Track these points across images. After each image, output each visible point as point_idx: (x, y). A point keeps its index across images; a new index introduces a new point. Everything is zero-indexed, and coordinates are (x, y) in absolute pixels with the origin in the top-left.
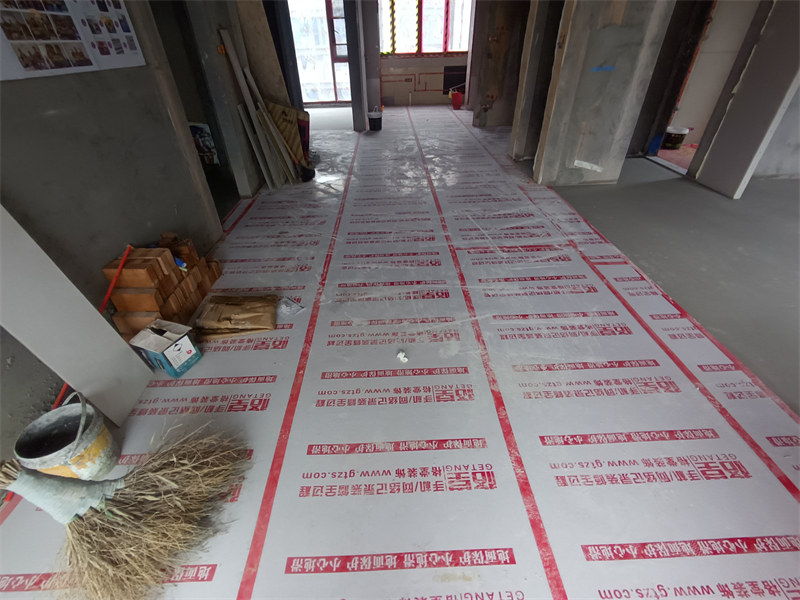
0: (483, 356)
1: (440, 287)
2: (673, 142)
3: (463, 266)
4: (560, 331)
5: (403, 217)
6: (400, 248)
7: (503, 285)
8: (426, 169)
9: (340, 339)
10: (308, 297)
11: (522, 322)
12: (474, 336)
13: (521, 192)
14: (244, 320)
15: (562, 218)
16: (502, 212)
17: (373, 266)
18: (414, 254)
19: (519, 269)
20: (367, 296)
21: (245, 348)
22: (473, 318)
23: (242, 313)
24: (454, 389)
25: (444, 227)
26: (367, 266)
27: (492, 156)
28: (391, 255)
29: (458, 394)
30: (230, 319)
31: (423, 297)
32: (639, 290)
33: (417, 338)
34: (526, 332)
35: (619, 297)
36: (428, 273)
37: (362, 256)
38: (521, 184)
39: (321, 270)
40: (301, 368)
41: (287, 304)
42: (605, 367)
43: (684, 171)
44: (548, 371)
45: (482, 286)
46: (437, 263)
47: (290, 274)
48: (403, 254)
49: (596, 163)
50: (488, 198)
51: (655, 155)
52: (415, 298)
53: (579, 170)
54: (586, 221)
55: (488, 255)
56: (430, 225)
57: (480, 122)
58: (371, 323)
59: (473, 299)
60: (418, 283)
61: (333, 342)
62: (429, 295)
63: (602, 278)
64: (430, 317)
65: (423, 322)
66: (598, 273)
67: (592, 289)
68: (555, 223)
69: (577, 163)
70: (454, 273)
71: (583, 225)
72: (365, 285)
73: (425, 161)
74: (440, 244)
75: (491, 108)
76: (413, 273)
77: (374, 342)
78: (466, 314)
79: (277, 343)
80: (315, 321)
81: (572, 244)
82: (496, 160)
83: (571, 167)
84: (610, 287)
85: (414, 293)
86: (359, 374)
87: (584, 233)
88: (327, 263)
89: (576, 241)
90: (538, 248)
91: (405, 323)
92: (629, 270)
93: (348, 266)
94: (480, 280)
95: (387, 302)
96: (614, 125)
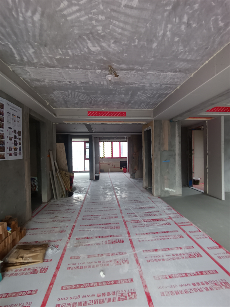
0: (139, 272)
1: (120, 238)
2: (197, 182)
3: (129, 228)
4: (172, 257)
5: (105, 209)
6: (104, 221)
7: (146, 236)
8: (115, 192)
9: (74, 266)
10: (62, 245)
11: (155, 253)
12: (135, 261)
13: (149, 199)
14: (29, 257)
15: (165, 208)
16: (143, 206)
17: (92, 230)
18: (109, 224)
19: (151, 229)
20: (88, 243)
21: (26, 274)
22: (134, 252)
23: (30, 253)
24: (127, 292)
25: (121, 213)
26: (89, 229)
27: (138, 187)
28: (100, 224)
29: (129, 295)
30: (22, 257)
31: (113, 243)
32: (200, 236)
33: (110, 263)
34: (157, 258)
35: (193, 240)
36: (115, 232)
37: (88, 225)
38: (149, 196)
39: (69, 232)
40: (52, 284)
41: (52, 248)
42: (195, 275)
43: (203, 191)
44: (170, 279)
45: (137, 237)
46: (118, 227)
47: (56, 234)
48: (105, 224)
49: (173, 189)
50: (137, 201)
51: (192, 186)
52: (109, 243)
53: (168, 191)
54: (174, 209)
55: (139, 223)
56: (115, 212)
57: (133, 177)
58: (89, 256)
59: (134, 243)
60: (111, 236)
61: (70, 268)
62: (115, 242)
63: (184, 231)
64: (115, 252)
65: (112, 255)
66: (182, 229)
67: (181, 237)
68: (163, 210)
69: (166, 189)
70: (125, 231)
71: (173, 210)
72: (88, 238)
73: (114, 189)
74: (120, 219)
75: (136, 172)
76: (108, 232)
77: (89, 267)
78: (131, 250)
79: (42, 270)
80: (63, 257)
81: (170, 218)
82: (139, 188)
83: (165, 190)
84: (188, 235)
85: (109, 241)
86: (80, 286)
87: (174, 214)
88: (73, 229)
89: (172, 217)
90: (158, 220)
91: (105, 256)
92: (193, 228)
93: (81, 230)
94: (136, 234)
95: (97, 246)
96: (175, 177)
